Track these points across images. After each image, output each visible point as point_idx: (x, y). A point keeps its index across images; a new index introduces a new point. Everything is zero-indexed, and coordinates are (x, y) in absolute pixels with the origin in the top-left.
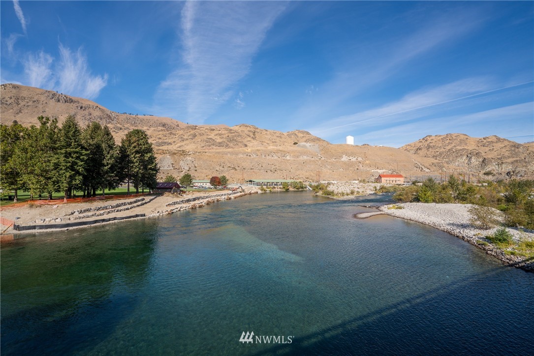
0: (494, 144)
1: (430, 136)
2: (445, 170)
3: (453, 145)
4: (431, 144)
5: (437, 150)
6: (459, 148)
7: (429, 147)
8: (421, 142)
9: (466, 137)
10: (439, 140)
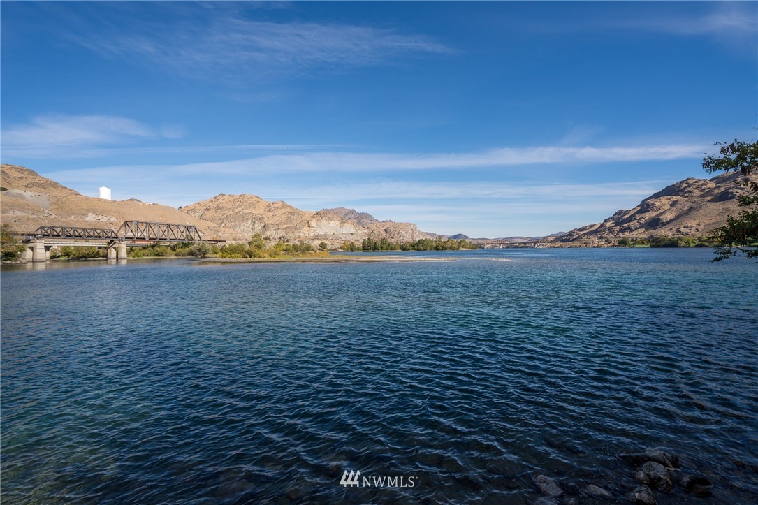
0: (279, 210)
1: (223, 195)
2: (220, 235)
3: (242, 207)
4: (221, 205)
5: (225, 212)
6: (246, 211)
7: (218, 208)
8: (212, 201)
9: (259, 200)
10: (230, 201)
